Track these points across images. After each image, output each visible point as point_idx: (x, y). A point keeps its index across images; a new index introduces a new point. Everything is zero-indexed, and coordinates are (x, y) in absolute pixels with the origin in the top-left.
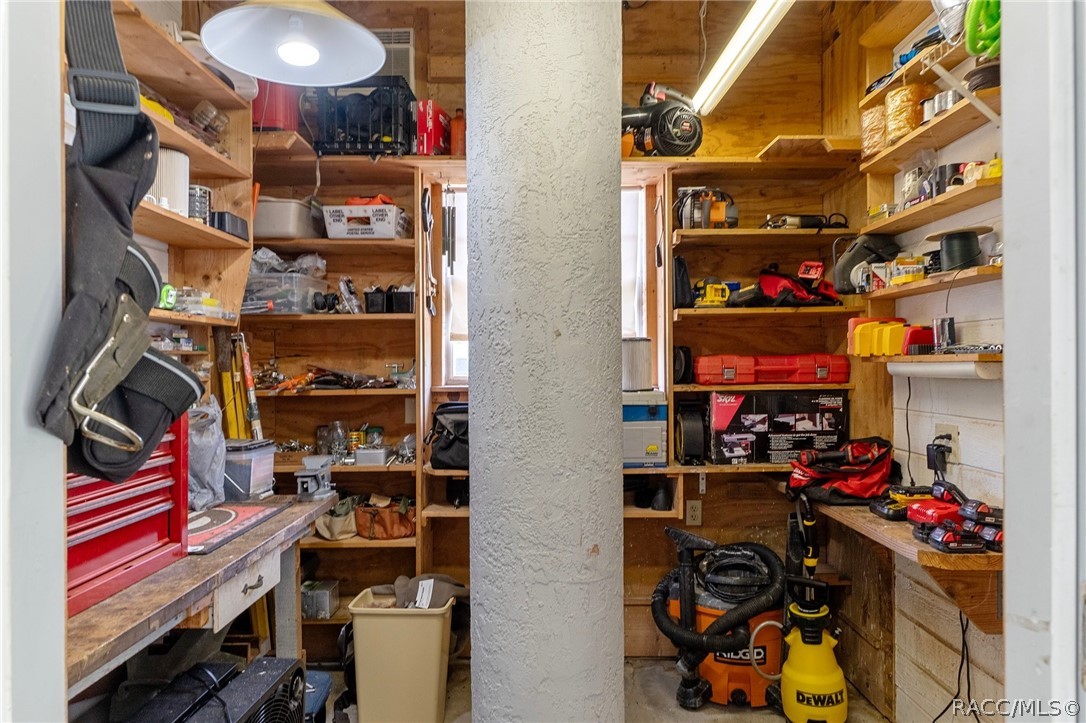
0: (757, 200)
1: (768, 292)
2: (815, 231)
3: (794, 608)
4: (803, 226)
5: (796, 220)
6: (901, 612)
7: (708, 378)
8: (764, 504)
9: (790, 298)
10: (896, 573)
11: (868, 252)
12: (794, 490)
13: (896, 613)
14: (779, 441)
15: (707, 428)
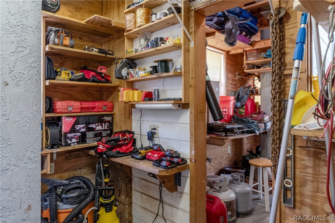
0: (78, 40)
1: (87, 76)
2: (104, 55)
3: (101, 200)
4: (99, 52)
5: (97, 50)
6: (135, 190)
7: (61, 110)
8: (81, 160)
9: (96, 79)
10: (133, 177)
11: (127, 64)
12: (99, 154)
13: (133, 191)
14: (90, 135)
15: (61, 131)
